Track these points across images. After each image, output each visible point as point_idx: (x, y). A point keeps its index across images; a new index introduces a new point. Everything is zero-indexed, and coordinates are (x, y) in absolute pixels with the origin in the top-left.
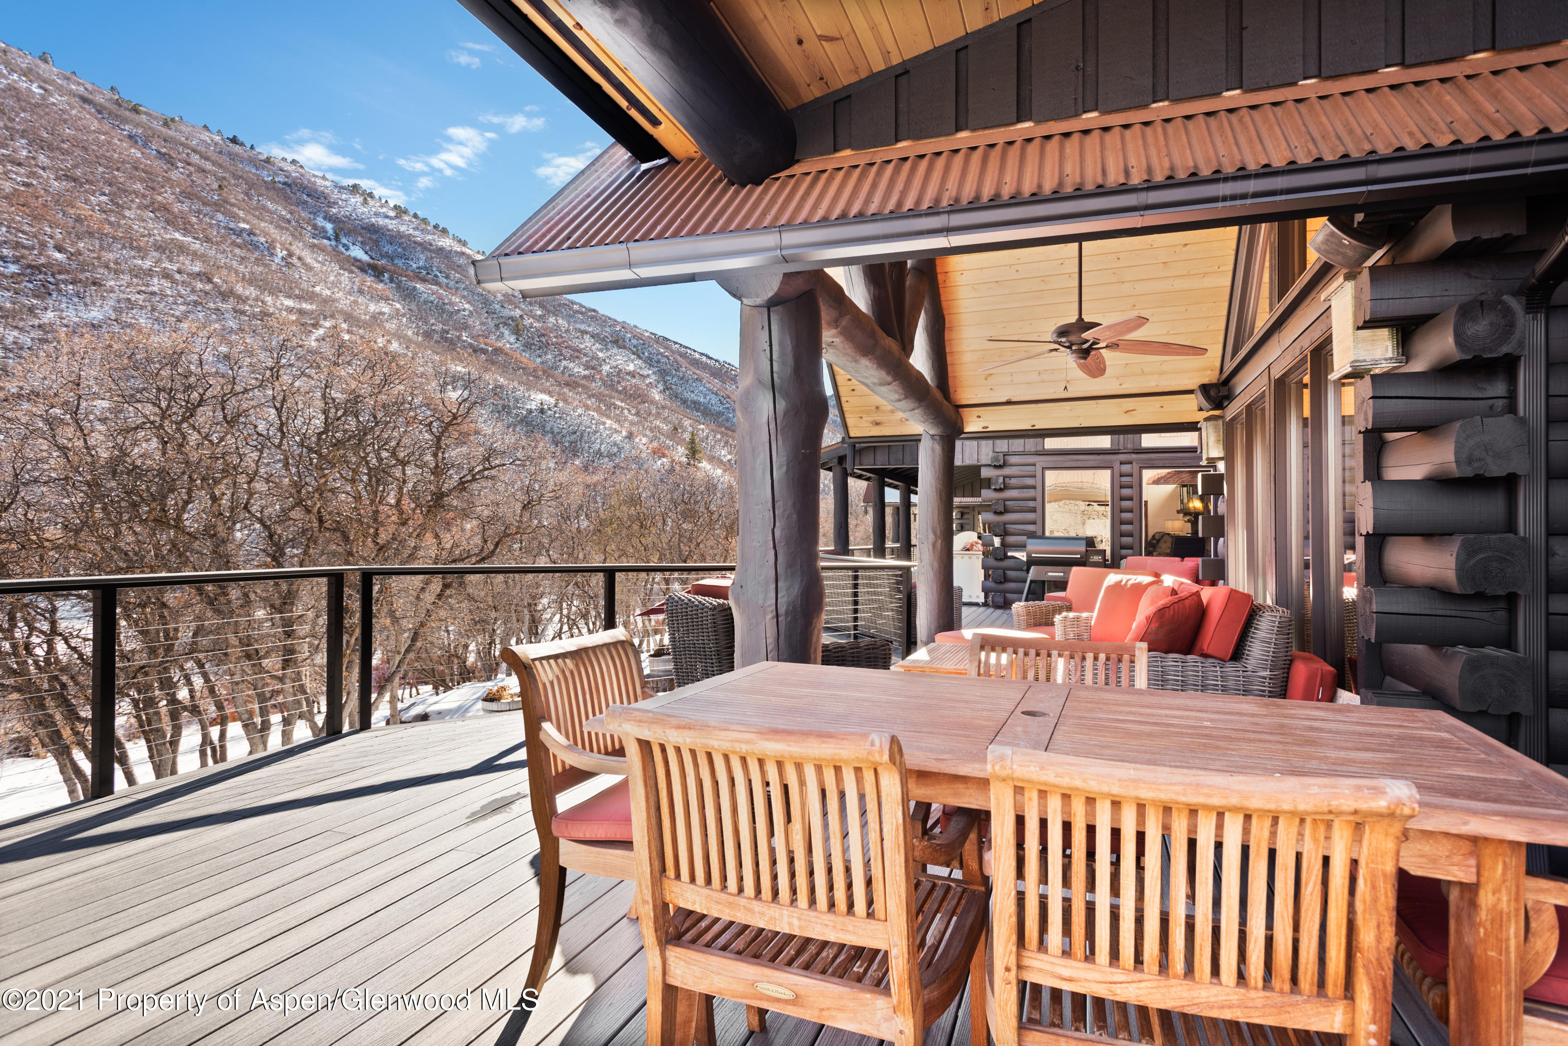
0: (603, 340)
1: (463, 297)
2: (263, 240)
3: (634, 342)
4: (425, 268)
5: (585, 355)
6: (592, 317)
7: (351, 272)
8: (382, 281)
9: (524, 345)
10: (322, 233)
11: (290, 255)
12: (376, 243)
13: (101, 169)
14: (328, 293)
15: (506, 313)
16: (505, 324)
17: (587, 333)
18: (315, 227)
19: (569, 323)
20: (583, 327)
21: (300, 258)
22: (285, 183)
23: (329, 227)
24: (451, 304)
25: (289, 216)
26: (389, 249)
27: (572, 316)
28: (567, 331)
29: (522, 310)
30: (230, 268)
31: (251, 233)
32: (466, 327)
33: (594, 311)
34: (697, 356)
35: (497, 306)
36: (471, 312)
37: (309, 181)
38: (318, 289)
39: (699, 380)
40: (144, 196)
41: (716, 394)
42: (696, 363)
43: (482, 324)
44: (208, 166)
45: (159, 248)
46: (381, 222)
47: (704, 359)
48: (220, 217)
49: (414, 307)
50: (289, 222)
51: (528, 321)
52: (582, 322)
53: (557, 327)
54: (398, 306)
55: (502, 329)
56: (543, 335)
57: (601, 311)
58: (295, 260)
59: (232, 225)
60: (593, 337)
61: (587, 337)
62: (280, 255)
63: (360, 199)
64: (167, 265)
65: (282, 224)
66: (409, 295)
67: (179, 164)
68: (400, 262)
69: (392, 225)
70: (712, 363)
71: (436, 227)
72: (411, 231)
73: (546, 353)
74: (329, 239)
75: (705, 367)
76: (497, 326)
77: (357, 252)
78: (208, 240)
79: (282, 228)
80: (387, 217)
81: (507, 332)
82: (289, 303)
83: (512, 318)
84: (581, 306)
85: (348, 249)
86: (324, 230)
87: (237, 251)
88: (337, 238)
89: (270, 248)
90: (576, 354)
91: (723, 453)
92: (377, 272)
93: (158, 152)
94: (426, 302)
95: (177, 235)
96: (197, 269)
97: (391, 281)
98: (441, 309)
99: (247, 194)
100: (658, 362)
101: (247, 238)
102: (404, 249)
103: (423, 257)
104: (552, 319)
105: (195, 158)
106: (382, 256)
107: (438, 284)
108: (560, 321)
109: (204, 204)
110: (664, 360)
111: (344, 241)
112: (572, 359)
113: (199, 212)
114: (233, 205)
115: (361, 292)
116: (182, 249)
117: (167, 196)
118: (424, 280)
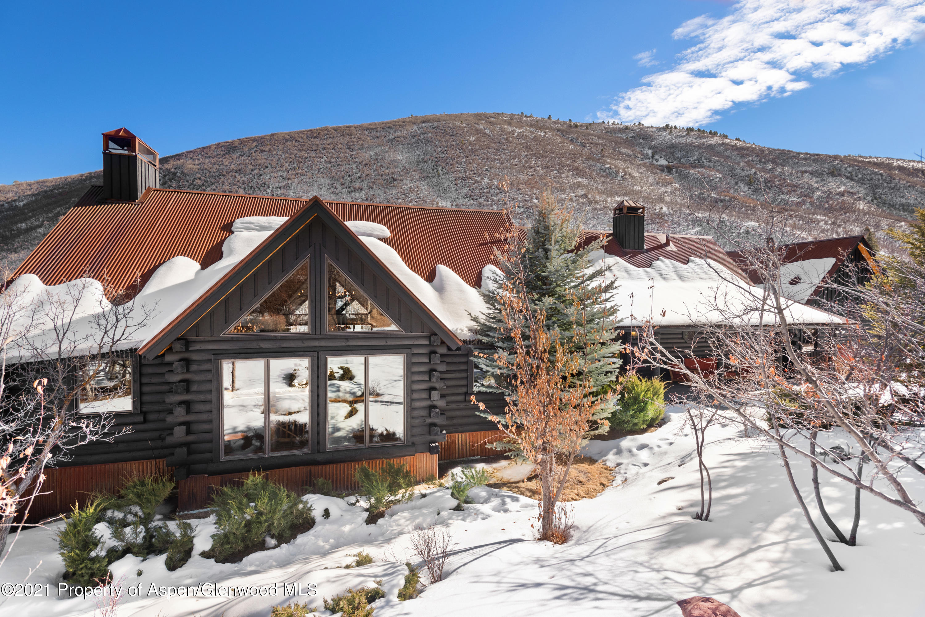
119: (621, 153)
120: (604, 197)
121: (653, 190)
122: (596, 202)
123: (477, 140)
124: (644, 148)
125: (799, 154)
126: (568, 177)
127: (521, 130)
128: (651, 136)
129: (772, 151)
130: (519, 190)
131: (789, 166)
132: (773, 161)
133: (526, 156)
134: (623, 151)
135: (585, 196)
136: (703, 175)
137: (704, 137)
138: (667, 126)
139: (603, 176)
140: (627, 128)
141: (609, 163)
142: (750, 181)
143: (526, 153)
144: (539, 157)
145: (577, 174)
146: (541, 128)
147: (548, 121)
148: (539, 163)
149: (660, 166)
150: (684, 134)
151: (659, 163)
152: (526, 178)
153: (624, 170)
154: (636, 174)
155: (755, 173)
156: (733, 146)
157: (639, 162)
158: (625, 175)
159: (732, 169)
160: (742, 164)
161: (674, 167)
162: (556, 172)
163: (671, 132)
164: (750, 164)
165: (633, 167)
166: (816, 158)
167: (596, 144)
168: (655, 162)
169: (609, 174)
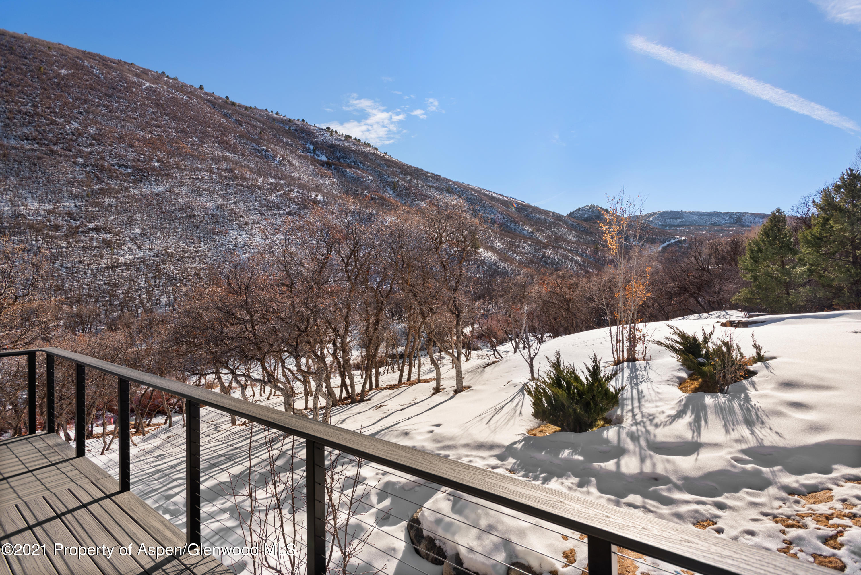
0: (441, 190)
1: (369, 174)
2: (271, 153)
3: (458, 189)
4: (354, 162)
5: (430, 198)
6: (437, 179)
7: (315, 166)
8: (330, 169)
9: (397, 195)
10: (308, 150)
11: (284, 159)
12: (333, 153)
13: (201, 127)
14: (298, 175)
15: (391, 179)
16: (389, 185)
17: (432, 186)
18: (304, 148)
19: (424, 182)
20: (431, 184)
21: (288, 161)
22: (296, 130)
23: (312, 147)
24: (363, 177)
25: (293, 143)
26: (338, 155)
27: (425, 179)
28: (423, 186)
29: (399, 178)
30: (248, 166)
31: (266, 151)
32: (368, 188)
33: (439, 176)
34: (495, 195)
35: (386, 177)
36: (372, 181)
37: (307, 128)
38: (292, 174)
39: (492, 207)
40: (217, 138)
41: (501, 213)
42: (493, 198)
43: (377, 185)
44: (259, 125)
45: (213, 159)
46: (337, 142)
47: (499, 196)
48: (254, 145)
49: (343, 180)
50: (292, 146)
51: (401, 183)
52: (431, 181)
53: (417, 185)
54: (335, 180)
55: (387, 188)
56: (408, 189)
57: (443, 176)
58: (285, 162)
59: (258, 148)
60: (436, 188)
61: (432, 189)
62: (278, 159)
63: (329, 133)
64: (214, 166)
65: (286, 146)
66: (341, 174)
67: (244, 124)
68: (342, 161)
69: (341, 143)
70: (503, 198)
71: (365, 143)
72: (351, 146)
73: (408, 198)
74: (311, 153)
75: (498, 200)
76: (384, 187)
77: (323, 158)
78: (243, 155)
79: (286, 149)
80: (340, 140)
81: (389, 189)
82: (272, 180)
83: (393, 182)
84: (432, 174)
85: (318, 156)
86: (309, 148)
87: (257, 159)
88: (314, 152)
89: (274, 157)
90: (425, 197)
91: (498, 244)
92: (328, 165)
93: (236, 120)
94: (350, 177)
95: (228, 154)
96: (228, 167)
97: (335, 169)
98: (358, 181)
99: (274, 135)
100: (471, 199)
101: (264, 153)
102: (345, 154)
103: (353, 157)
104: (415, 181)
105: (254, 122)
106: (334, 158)
107: (358, 168)
108: (419, 182)
109: (248, 140)
110: (474, 198)
111: (317, 152)
112: (422, 200)
113: (244, 143)
114: (265, 140)
115: (317, 175)
116: (226, 159)
117: (231, 138)
118: (351, 167)
119: (281, 141)
120: (255, 176)
121: (312, 180)
122: (244, 179)
123: (73, 75)
124: (306, 142)
125: (427, 173)
126: (212, 148)
127: (154, 86)
128: (313, 133)
129: (410, 167)
130: (132, 146)
131: (421, 180)
132: (410, 174)
133: (153, 113)
134: (284, 139)
135: (231, 170)
136: (358, 174)
137: (359, 145)
138: (328, 128)
139: (258, 157)
140: (290, 120)
141: (266, 146)
142: (394, 187)
143: (155, 110)
144: (174, 118)
145: (225, 148)
146: (184, 92)
147: (199, 91)
148: (173, 125)
149: (321, 161)
150: (343, 139)
151: (319, 158)
152: (148, 136)
153: (282, 156)
154: (295, 162)
155: (398, 181)
156: (382, 157)
157: (300, 152)
158: (283, 160)
159: (381, 175)
160: (389, 172)
161: (333, 164)
162: (196, 140)
163: (331, 134)
164: (394, 173)
165: (293, 156)
166: (437, 178)
167: (254, 126)
168: (316, 157)
169: (266, 156)
